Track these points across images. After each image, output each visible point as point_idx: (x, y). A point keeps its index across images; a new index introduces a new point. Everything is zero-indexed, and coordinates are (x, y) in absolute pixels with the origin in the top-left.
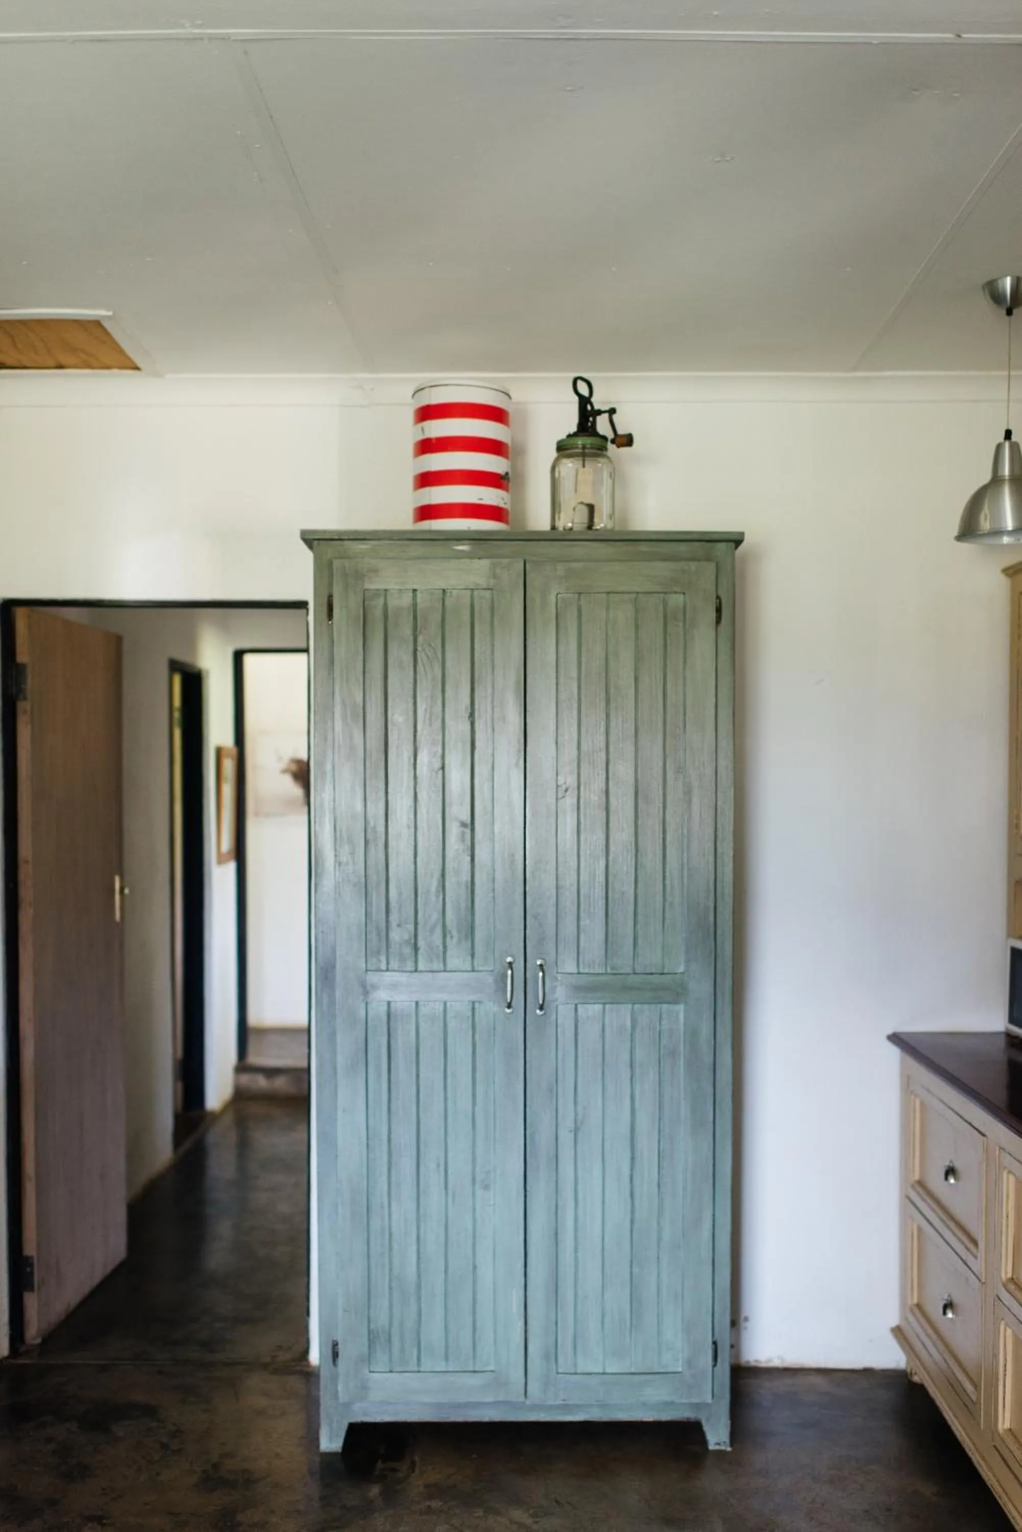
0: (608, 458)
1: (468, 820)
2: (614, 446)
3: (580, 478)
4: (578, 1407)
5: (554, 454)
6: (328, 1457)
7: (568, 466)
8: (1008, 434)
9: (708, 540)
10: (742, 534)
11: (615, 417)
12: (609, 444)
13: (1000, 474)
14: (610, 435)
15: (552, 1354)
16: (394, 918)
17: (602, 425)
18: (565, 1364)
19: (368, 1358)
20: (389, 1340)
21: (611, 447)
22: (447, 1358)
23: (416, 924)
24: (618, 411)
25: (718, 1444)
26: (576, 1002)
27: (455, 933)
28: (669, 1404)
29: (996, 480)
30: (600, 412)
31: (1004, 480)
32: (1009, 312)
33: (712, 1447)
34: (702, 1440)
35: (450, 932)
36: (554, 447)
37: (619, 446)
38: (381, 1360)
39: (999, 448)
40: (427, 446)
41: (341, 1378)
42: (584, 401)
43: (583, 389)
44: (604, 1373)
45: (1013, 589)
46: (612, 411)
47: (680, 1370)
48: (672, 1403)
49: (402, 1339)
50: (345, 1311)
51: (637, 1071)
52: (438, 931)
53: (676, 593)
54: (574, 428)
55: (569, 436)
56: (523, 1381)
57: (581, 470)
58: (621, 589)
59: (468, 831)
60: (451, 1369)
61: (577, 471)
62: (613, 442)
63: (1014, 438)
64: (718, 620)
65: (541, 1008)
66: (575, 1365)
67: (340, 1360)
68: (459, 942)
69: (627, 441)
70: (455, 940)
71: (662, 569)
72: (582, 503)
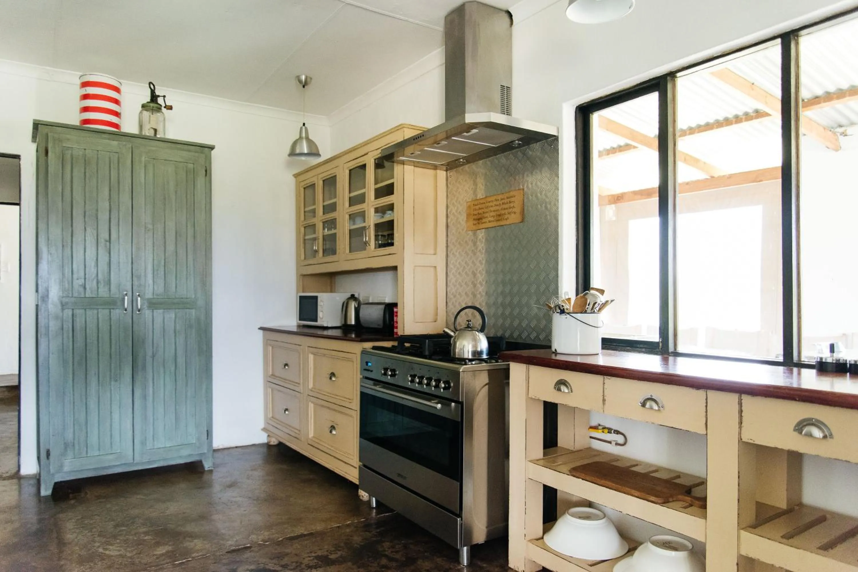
0: (163, 113)
1: (108, 238)
2: (165, 109)
3: (151, 119)
4: (155, 461)
5: (140, 109)
6: (46, 497)
7: (146, 114)
8: (304, 124)
9: (202, 146)
10: (214, 146)
11: (165, 98)
12: (163, 108)
13: (302, 136)
14: (163, 105)
15: (143, 443)
16: (75, 276)
17: (160, 101)
18: (149, 445)
19: (64, 454)
20: (74, 445)
21: (164, 110)
22: (99, 450)
23: (85, 279)
24: (166, 96)
25: (209, 468)
26: (152, 308)
27: (102, 282)
28: (190, 455)
29: (301, 138)
30: (159, 96)
31: (303, 138)
32: (304, 87)
33: (206, 469)
34: (202, 467)
35: (100, 282)
36: (141, 106)
37: (168, 109)
38: (70, 454)
39: (301, 128)
40: (86, 97)
41: (51, 464)
42: (153, 92)
43: (152, 87)
44: (165, 447)
45: (296, 181)
46: (164, 96)
47: (194, 442)
48: (192, 455)
49: (79, 443)
50: (53, 436)
51: (177, 334)
52: (95, 282)
53: (190, 163)
54: (149, 100)
55: (148, 102)
56: (132, 454)
57: (151, 115)
58: (170, 159)
59: (108, 243)
60: (101, 454)
61: (150, 116)
62: (165, 107)
63: (306, 125)
64: (206, 175)
65: (139, 311)
66: (154, 446)
67: (51, 457)
68: (104, 286)
69: (170, 108)
70: (102, 285)
71: (185, 154)
72: (152, 128)
